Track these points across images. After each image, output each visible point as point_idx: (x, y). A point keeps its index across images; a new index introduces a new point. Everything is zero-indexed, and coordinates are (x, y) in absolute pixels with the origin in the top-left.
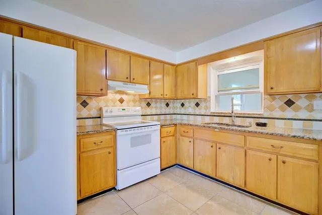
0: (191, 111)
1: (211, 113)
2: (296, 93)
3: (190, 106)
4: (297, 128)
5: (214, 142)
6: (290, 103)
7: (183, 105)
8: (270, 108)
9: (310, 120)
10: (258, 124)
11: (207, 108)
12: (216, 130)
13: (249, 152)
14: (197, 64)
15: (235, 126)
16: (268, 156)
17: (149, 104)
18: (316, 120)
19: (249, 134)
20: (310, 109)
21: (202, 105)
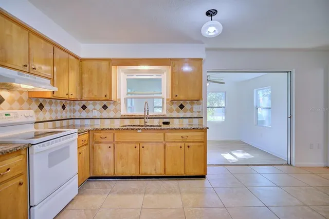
0: (96, 114)
1: (122, 116)
2: (185, 100)
3: (94, 109)
4: (185, 124)
5: (137, 142)
6: (182, 107)
7: (84, 107)
8: (170, 110)
9: (192, 118)
10: (164, 123)
11: (117, 111)
12: (138, 131)
13: (168, 145)
14: (111, 64)
15: (148, 126)
16: (179, 145)
17: (41, 107)
18: (194, 118)
19: (167, 131)
20: (192, 110)
21: (111, 107)
